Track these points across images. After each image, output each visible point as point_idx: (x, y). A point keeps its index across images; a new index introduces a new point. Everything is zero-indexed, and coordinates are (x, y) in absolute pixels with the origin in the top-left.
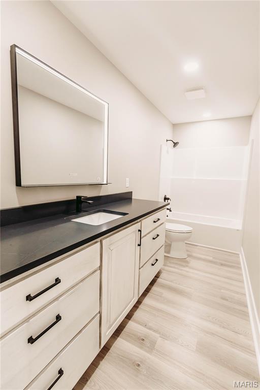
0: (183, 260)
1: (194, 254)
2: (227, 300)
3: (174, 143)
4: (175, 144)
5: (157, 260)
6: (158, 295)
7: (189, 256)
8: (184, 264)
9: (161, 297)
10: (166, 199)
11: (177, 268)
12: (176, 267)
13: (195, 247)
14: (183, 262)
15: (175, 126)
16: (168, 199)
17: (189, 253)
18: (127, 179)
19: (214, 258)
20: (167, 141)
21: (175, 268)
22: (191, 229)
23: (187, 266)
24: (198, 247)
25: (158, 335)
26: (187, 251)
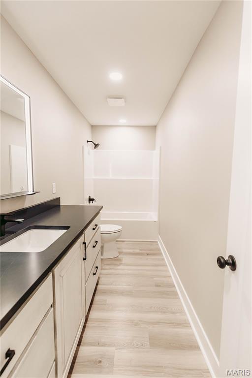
0: (116, 259)
1: (124, 251)
2: (160, 286)
3: (95, 144)
4: (96, 146)
5: (97, 267)
6: (102, 304)
7: (120, 253)
8: (117, 263)
9: (105, 305)
10: (90, 200)
11: (113, 269)
12: (111, 267)
13: (123, 243)
14: (116, 260)
15: (93, 127)
16: (93, 200)
17: (119, 250)
18: (53, 184)
19: (140, 250)
20: (88, 141)
21: (110, 269)
22: (121, 227)
23: (121, 264)
24: (125, 242)
25: (114, 348)
26: (118, 248)
